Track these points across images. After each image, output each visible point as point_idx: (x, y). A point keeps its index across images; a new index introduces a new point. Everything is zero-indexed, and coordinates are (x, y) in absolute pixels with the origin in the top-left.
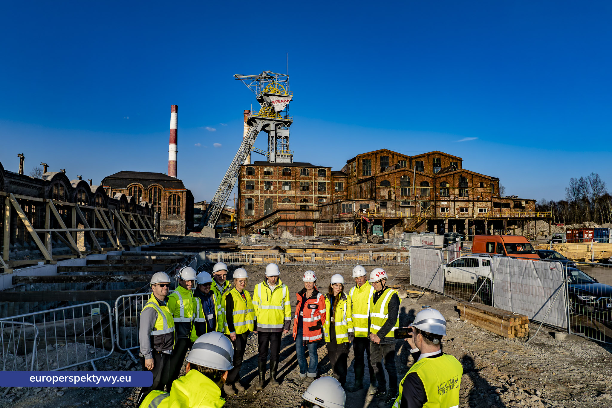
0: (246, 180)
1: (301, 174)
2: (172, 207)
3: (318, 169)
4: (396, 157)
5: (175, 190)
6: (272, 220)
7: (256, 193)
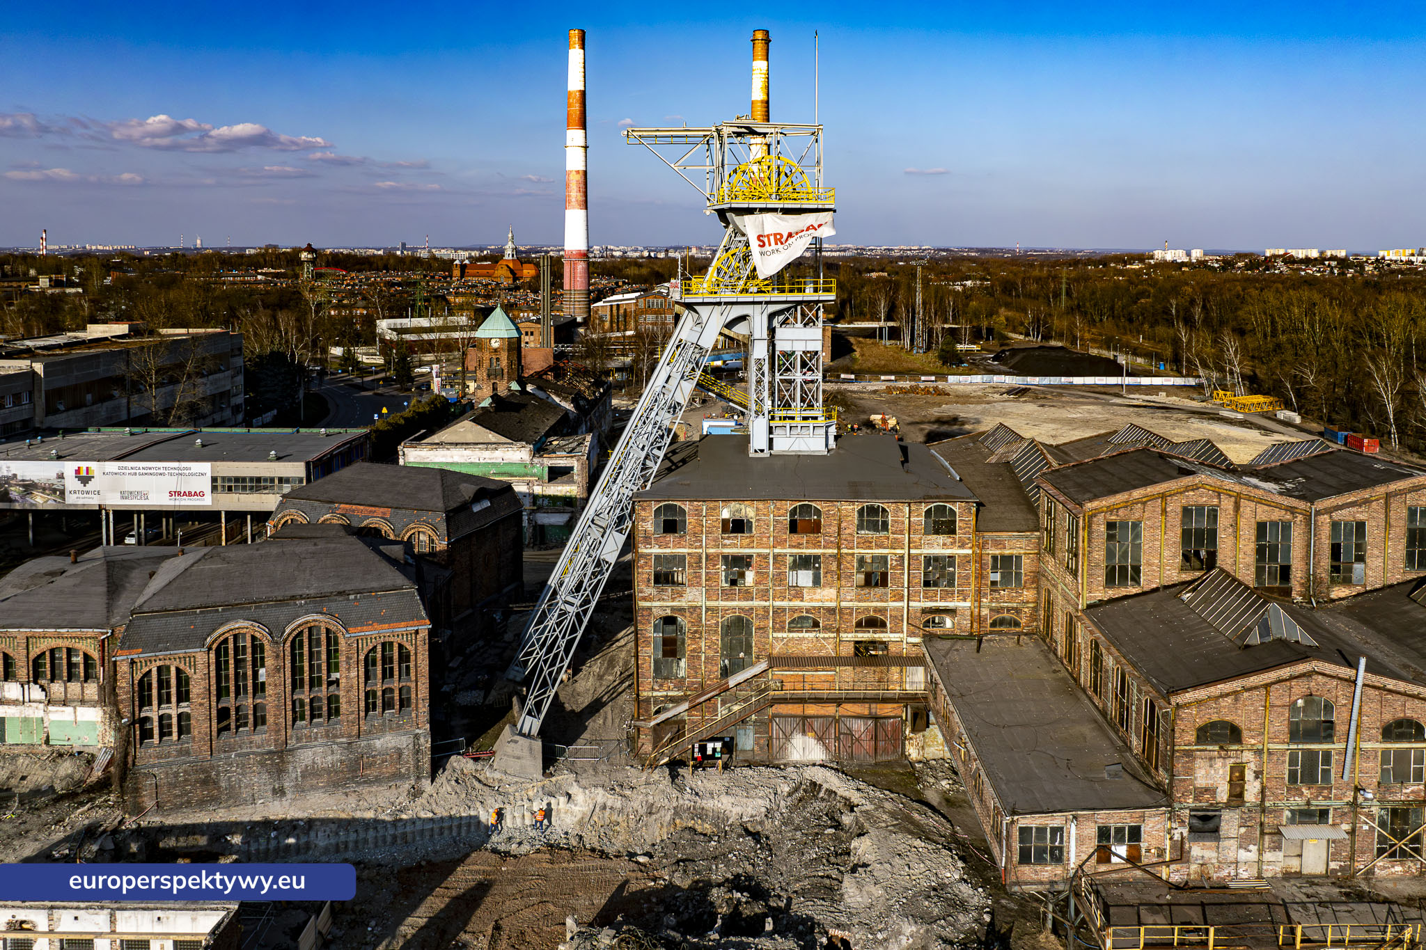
0: (656, 550)
1: (860, 527)
2: (379, 689)
3: (924, 507)
4: (1246, 507)
5: (385, 628)
7: (690, 598)
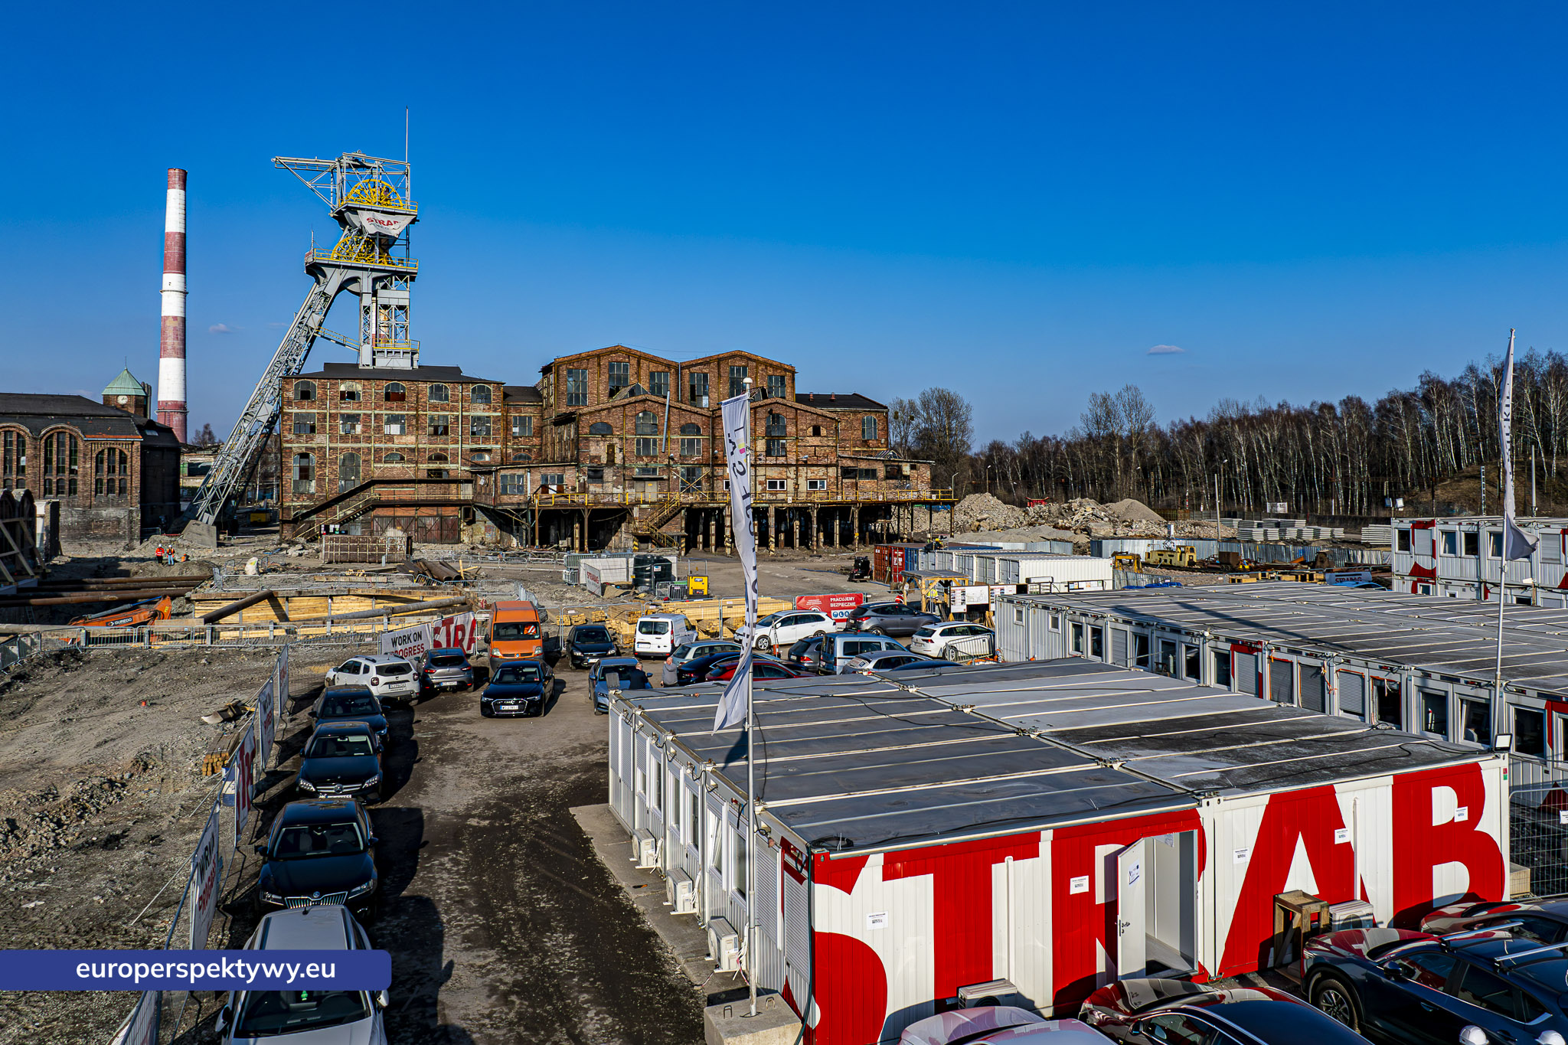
0: (295, 410)
1: (431, 398)
2: (105, 478)
3: (471, 387)
4: (644, 364)
5: (111, 438)
6: (358, 502)
7: (319, 441)
